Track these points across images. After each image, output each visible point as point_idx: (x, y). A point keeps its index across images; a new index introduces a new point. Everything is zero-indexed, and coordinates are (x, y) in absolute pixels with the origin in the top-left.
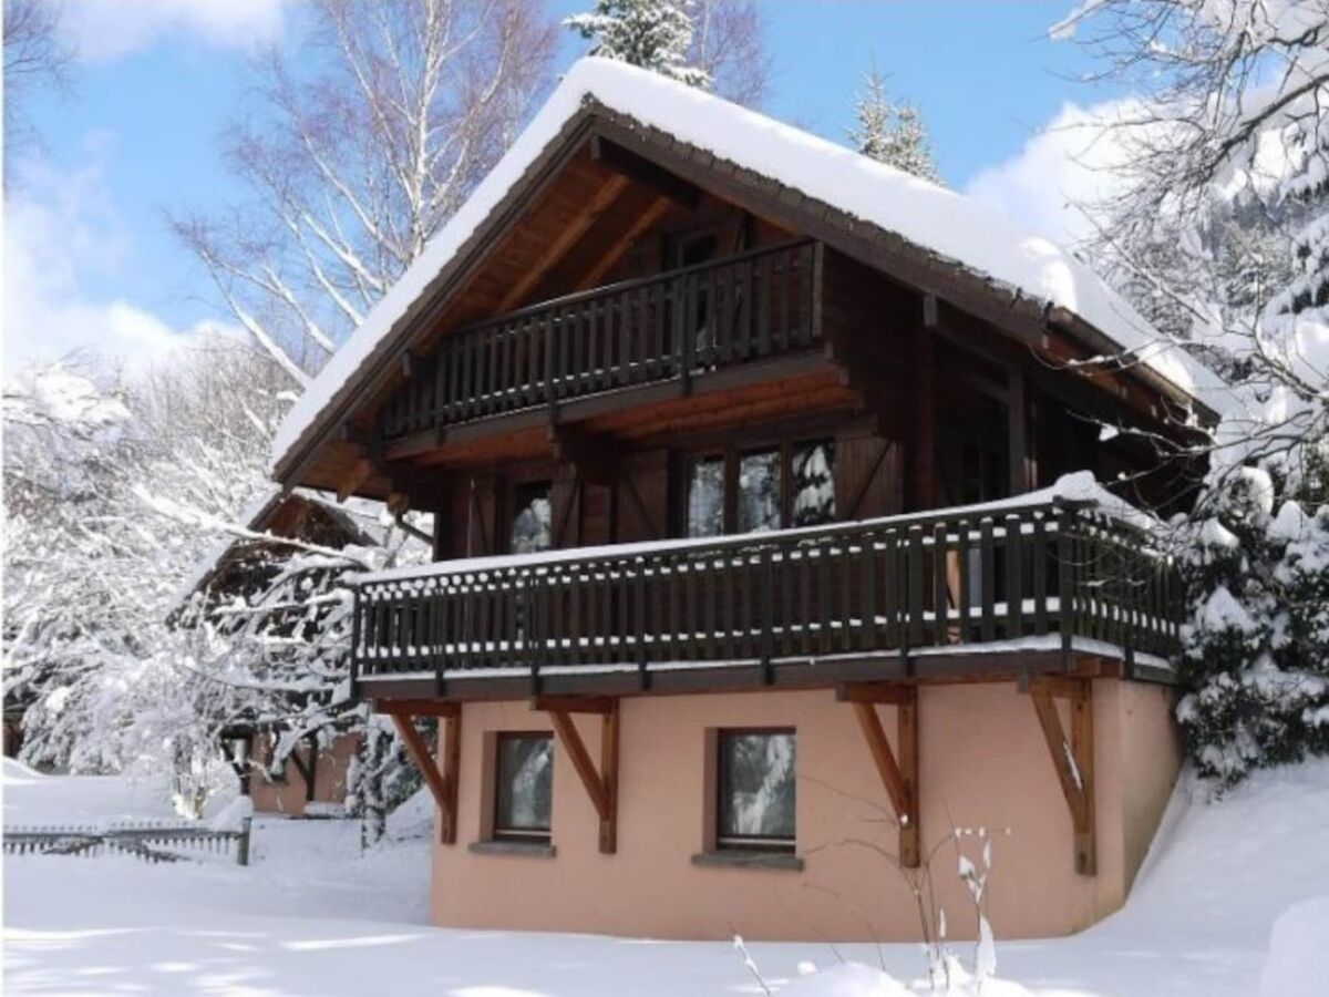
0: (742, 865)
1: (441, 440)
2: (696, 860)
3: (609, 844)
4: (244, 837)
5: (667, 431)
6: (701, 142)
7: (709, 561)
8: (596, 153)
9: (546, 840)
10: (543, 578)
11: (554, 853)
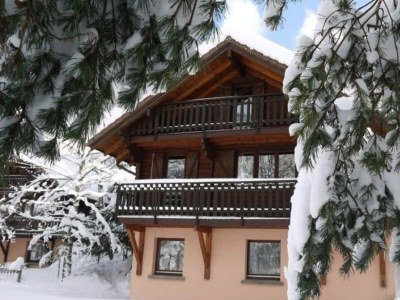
0: (260, 283)
1: (156, 139)
2: (243, 282)
3: (207, 276)
4: (20, 272)
5: (235, 145)
6: (273, 57)
7: (270, 186)
8: (229, 55)
9: (181, 275)
10: (202, 187)
11: (184, 279)
